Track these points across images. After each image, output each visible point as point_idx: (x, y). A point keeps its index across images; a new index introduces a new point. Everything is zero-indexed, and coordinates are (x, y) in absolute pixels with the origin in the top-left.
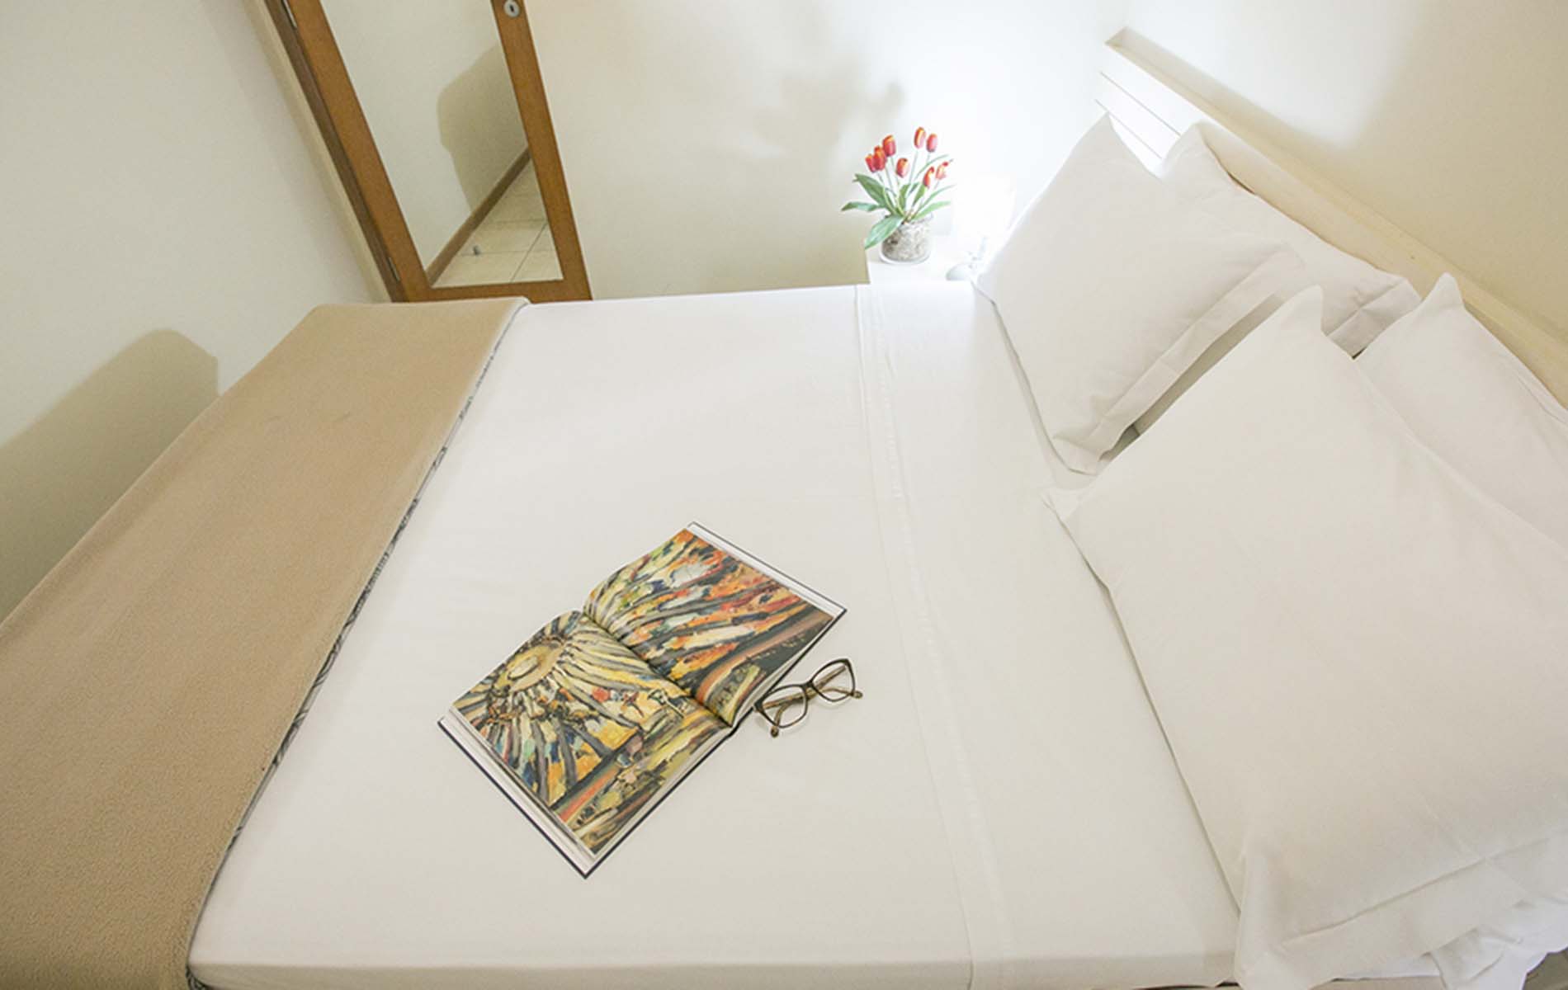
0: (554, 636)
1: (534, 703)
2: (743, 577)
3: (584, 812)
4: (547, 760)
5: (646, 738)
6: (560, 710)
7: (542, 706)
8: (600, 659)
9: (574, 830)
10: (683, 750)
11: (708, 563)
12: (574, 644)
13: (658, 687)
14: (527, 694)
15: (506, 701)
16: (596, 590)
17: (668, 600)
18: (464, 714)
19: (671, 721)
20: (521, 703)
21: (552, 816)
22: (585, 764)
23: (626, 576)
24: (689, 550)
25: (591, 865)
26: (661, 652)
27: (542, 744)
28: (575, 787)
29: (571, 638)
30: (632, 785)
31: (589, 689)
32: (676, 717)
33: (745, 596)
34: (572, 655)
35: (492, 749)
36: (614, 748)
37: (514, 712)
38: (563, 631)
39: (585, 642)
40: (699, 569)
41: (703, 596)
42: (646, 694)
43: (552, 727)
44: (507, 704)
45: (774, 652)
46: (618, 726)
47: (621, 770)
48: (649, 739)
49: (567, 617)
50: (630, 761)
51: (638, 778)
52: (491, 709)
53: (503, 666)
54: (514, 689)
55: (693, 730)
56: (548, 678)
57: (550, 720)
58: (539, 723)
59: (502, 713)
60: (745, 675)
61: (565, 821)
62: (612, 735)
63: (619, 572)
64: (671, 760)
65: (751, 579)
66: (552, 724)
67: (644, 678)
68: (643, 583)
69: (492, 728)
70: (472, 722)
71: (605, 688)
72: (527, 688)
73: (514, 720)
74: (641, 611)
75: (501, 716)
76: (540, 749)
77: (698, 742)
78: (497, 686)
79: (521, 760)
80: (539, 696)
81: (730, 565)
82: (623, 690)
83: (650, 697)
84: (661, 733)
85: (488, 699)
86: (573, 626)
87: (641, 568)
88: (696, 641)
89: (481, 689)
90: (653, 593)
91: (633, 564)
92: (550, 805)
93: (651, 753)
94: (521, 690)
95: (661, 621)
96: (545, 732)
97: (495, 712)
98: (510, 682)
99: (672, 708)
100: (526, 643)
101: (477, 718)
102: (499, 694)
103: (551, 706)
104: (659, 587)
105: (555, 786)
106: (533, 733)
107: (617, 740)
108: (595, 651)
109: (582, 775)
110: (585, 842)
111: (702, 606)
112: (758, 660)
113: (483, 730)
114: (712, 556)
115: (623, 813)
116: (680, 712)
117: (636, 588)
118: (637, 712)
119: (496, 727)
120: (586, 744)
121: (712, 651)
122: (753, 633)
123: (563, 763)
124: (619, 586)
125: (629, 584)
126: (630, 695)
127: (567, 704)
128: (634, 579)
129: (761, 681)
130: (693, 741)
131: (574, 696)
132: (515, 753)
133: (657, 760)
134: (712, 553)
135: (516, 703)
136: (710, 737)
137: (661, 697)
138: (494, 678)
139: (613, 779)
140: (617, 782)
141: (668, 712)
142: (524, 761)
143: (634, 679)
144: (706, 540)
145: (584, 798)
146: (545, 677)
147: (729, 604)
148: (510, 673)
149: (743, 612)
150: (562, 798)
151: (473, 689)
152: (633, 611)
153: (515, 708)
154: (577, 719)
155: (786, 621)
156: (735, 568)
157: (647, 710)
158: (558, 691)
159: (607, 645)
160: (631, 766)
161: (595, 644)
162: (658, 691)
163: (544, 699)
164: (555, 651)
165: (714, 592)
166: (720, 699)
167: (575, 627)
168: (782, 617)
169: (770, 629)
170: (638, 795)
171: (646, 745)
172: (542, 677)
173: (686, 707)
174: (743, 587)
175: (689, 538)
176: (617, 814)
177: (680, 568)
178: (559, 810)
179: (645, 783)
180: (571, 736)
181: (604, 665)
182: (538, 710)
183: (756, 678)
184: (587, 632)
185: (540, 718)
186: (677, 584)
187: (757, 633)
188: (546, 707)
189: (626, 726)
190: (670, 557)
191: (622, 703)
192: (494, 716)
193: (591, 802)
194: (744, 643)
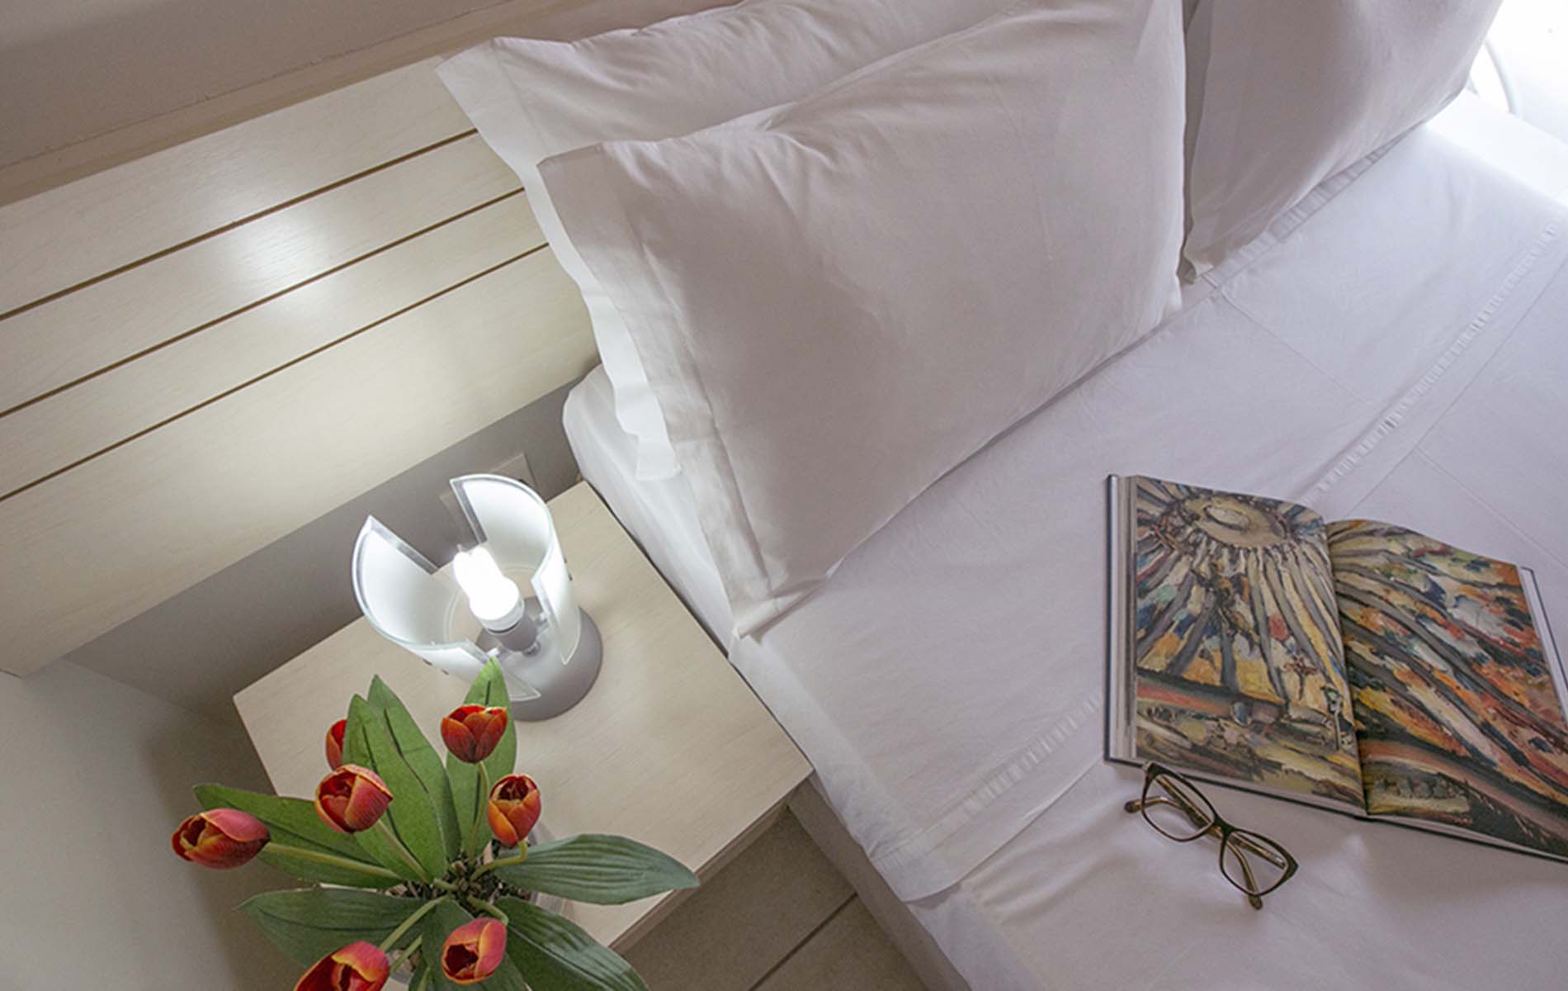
0: (1285, 521)
1: (1207, 559)
2: (1535, 691)
3: (1161, 710)
4: (1172, 623)
5: (1283, 721)
6: (1226, 595)
7: (1212, 571)
8: (1310, 594)
9: (1139, 713)
10: (1309, 779)
11: (1509, 632)
12: (1296, 551)
13: (1339, 688)
14: (1208, 543)
15: (1183, 527)
16: (1369, 523)
17: (1434, 620)
18: (1139, 496)
19: (1323, 738)
20: (1196, 545)
21: (1132, 678)
22: (1202, 671)
23: (1412, 544)
24: (1499, 593)
25: (1121, 756)
26: (1376, 660)
27: (1181, 603)
28: (1172, 677)
29: (1299, 541)
30: (1228, 744)
31: (1271, 609)
32: (1332, 741)
33: (1522, 715)
34: (1285, 559)
35: (1135, 555)
36: (1242, 691)
37: (1182, 545)
38: (1297, 526)
39: (1309, 560)
40: (1491, 625)
41: (1474, 660)
42: (1323, 683)
43: (1203, 599)
44: (1182, 531)
45: (1499, 812)
46: (1266, 678)
47: (1229, 718)
48: (1284, 725)
49: (1312, 516)
50: (1245, 722)
51: (1239, 744)
52: (1165, 518)
53: (1210, 492)
54: (1199, 524)
55: (1334, 773)
56: (1241, 552)
57: (1207, 591)
58: (1195, 582)
59: (1171, 533)
60: (1445, 797)
61: (1140, 695)
62: (1253, 678)
63: (1408, 532)
64: (1287, 772)
65: (1545, 705)
66: (1206, 597)
67: (1335, 664)
68: (1424, 572)
69: (1151, 535)
70: (1139, 511)
71: (1289, 627)
72: (1214, 539)
73: (1176, 553)
74: (1397, 599)
75: (1168, 536)
76: (1174, 607)
77: (1332, 791)
78: (1187, 503)
79: (1153, 594)
80: (1218, 559)
81: (1532, 662)
82: (1303, 650)
83: (1323, 688)
84: (1303, 736)
85: (1170, 506)
86: (1311, 532)
87: (1433, 553)
88: (1428, 697)
89: (1173, 490)
90: (1423, 594)
91: (1429, 540)
92: (1140, 665)
93: (1275, 742)
94: (1206, 533)
95: (1409, 633)
96: (1192, 598)
97: (1166, 527)
98: (1203, 515)
99: (1336, 727)
100: (1251, 498)
101: (1146, 513)
102: (1184, 514)
103: (1220, 580)
104: (1435, 595)
105: (1157, 654)
106: (1182, 584)
107: (1252, 688)
108: (1309, 578)
109: (1190, 675)
110: (1138, 736)
111: (1465, 669)
112: (1476, 797)
113: (1142, 528)
114: (1522, 629)
115: (1195, 756)
116: (1340, 740)
117: (1412, 568)
118: (1299, 687)
119: (1155, 540)
120: (1219, 654)
121: (1435, 728)
122: (1495, 764)
123: (1183, 643)
124: (1396, 548)
125: (1409, 557)
126: (1307, 663)
127: (1237, 597)
128: (1417, 557)
129: (1458, 824)
130: (1326, 783)
131: (1251, 598)
132: (1151, 582)
133: (1276, 755)
134: (1523, 626)
135: (1191, 539)
136: (1348, 802)
137: (1334, 702)
138: (1193, 494)
139: (1215, 716)
140: (1216, 724)
141: (1328, 725)
142: (1152, 599)
143: (1322, 648)
144: (1528, 604)
145: (1174, 699)
146: (1240, 548)
147: (1494, 702)
148: (1210, 506)
149: (1502, 728)
150: (1154, 672)
151: (1167, 483)
152: (1387, 587)
153: (1186, 541)
154: (1233, 620)
155: (1541, 796)
156: (1535, 673)
157: (1311, 698)
158: (1239, 575)
159: (1327, 588)
160: (1242, 727)
161: (1316, 573)
162: (1336, 692)
163: (1220, 567)
164: (1273, 536)
165: (1489, 669)
166: (1390, 781)
167: (1312, 535)
168: (1542, 788)
169: (1517, 784)
170: (1221, 758)
171: (1275, 727)
172: (1236, 546)
173: (1348, 742)
174: (1527, 704)
175: (1510, 578)
176: (1186, 749)
177: (1474, 601)
178: (1144, 680)
179: (1240, 758)
180: (1213, 631)
181: (1307, 604)
182: (1204, 569)
183: (1456, 814)
184: (1319, 553)
185: (1201, 580)
186: (1457, 614)
187: (1498, 770)
188: (1216, 577)
189: (1275, 686)
190: (1472, 576)
191: (1292, 661)
192: (1162, 528)
193: (1175, 709)
194: (1475, 762)
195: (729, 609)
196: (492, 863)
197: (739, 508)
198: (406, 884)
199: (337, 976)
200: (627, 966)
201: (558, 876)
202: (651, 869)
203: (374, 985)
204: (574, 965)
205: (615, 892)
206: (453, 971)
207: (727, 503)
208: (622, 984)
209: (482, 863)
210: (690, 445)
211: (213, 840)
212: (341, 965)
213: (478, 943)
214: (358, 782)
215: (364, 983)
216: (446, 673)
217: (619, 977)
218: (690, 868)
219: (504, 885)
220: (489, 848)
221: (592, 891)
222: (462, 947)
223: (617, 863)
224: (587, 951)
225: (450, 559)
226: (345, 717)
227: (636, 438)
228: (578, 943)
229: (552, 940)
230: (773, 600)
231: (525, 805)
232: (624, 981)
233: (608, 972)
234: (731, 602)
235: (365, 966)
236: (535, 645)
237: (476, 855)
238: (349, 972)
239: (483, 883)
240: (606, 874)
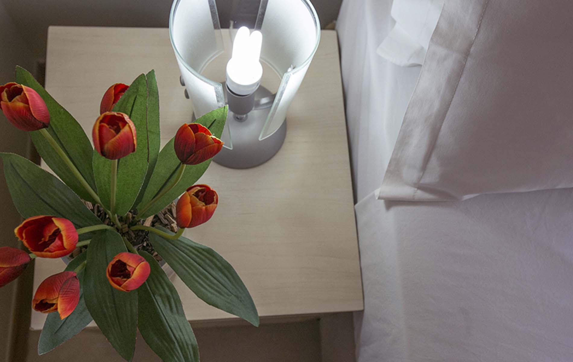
195: (384, 175)
196: (147, 227)
197: (442, 115)
198: (94, 205)
199: (50, 231)
200: (194, 341)
201: (182, 261)
202: (237, 297)
203: (66, 250)
204: (165, 319)
205: (209, 295)
206: (113, 274)
207: (437, 105)
208: (187, 350)
209: (143, 225)
210: (441, 51)
211: (21, 105)
212: (56, 226)
213: (135, 269)
214: (126, 128)
215: (61, 245)
216: (187, 96)
217: (187, 345)
218: (258, 311)
219: (147, 245)
220: (150, 219)
221: (197, 284)
222: (124, 265)
223: (220, 279)
224: (176, 316)
225: (236, 27)
226: (129, 84)
227: (394, 22)
228: (174, 309)
229: (161, 295)
230: (416, 189)
231: (206, 209)
232: (188, 348)
233: (182, 337)
234: (387, 171)
235: (68, 237)
236: (245, 116)
237: (142, 217)
238: (57, 234)
239: (137, 235)
240: (211, 282)
